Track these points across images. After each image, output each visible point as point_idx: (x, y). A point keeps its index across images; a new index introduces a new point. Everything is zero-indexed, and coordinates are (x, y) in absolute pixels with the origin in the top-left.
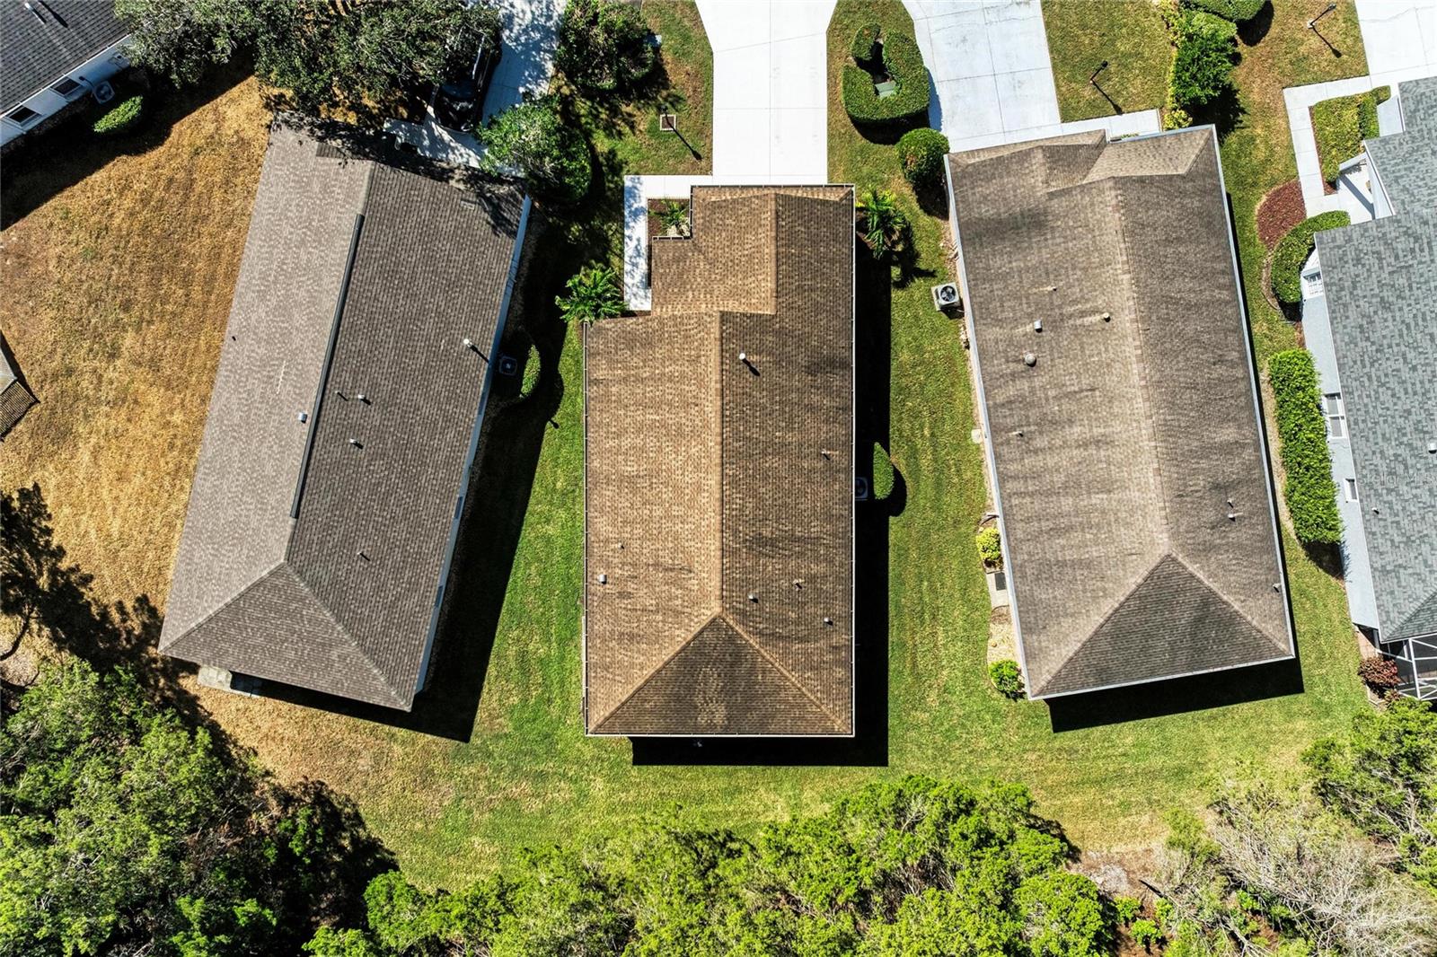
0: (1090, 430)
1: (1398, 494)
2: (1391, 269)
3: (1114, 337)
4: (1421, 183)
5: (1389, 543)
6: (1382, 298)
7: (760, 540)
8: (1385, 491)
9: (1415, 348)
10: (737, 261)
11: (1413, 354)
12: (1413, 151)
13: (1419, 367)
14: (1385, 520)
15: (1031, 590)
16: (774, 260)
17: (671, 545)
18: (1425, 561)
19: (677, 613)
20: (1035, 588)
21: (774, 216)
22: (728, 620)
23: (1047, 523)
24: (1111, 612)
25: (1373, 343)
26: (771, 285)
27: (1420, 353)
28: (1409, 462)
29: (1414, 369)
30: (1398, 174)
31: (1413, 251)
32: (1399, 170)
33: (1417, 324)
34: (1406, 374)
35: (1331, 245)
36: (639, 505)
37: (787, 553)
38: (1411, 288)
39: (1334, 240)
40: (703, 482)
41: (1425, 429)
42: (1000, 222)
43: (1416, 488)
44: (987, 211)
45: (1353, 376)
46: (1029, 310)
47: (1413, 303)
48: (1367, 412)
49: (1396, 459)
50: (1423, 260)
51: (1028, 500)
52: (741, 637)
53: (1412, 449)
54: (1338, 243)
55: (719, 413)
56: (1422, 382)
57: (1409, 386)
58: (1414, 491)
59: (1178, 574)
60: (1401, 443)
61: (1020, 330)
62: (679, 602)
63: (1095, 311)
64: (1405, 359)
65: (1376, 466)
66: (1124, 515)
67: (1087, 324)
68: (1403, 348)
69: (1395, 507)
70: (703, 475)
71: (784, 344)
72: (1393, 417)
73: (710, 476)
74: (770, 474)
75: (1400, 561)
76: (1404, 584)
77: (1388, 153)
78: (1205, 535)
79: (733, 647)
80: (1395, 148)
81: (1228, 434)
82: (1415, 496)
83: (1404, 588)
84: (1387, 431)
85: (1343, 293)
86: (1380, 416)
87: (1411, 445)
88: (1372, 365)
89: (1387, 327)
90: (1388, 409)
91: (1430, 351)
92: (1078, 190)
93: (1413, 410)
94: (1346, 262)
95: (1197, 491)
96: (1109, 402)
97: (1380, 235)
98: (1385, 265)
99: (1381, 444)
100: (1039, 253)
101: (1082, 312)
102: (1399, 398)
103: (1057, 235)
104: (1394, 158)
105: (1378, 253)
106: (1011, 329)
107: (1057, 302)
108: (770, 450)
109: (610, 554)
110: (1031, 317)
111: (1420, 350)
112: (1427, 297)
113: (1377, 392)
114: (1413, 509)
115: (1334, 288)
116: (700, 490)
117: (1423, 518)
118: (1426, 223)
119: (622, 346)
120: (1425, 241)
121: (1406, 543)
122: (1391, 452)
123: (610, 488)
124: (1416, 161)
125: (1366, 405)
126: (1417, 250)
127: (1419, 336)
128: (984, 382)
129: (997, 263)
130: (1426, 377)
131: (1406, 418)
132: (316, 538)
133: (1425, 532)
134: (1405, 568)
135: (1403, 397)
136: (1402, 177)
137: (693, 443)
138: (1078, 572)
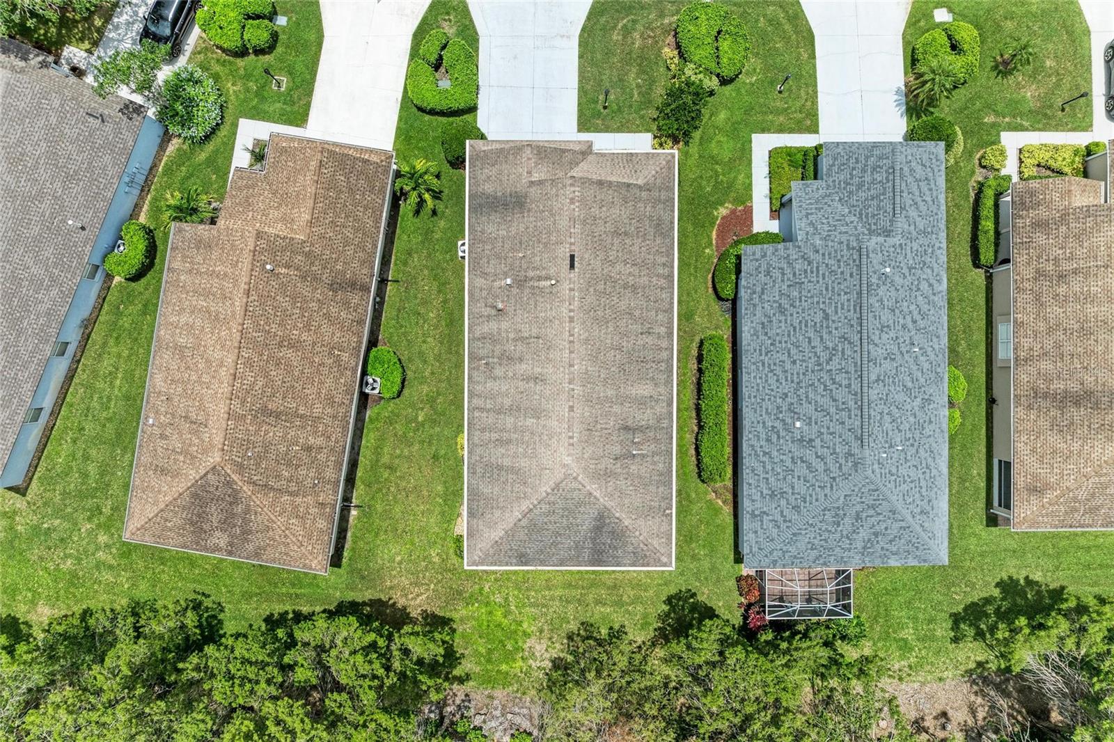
0: (532, 369)
1: (770, 457)
2: (789, 283)
3: (557, 300)
4: (825, 221)
5: (759, 493)
6: (780, 304)
7: (265, 411)
8: (762, 453)
9: (797, 347)
10: (289, 195)
11: (795, 351)
12: (826, 196)
13: (798, 362)
14: (759, 475)
15: (477, 484)
16: (313, 197)
17: (197, 404)
18: (782, 512)
19: (193, 457)
20: (481, 483)
21: (318, 165)
22: (225, 468)
23: (495, 435)
24: (527, 511)
25: (769, 338)
26: (307, 217)
27: (800, 351)
28: (781, 434)
29: (794, 362)
30: (809, 211)
31: (806, 271)
32: (811, 209)
33: (801, 329)
34: (788, 366)
35: (751, 258)
36: (183, 369)
37: (288, 425)
38: (800, 301)
39: (754, 254)
40: (225, 359)
41: (796, 410)
42: (496, 198)
43: (783, 454)
44: (488, 188)
45: (752, 360)
46: (505, 269)
47: (800, 312)
48: (758, 390)
49: (773, 430)
50: (812, 280)
51: (485, 414)
52: (236, 483)
53: (785, 424)
54: (757, 257)
55: (243, 308)
56: (798, 374)
57: (789, 375)
58: (782, 457)
59: (580, 490)
60: (778, 418)
61: (497, 284)
62: (195, 449)
63: (548, 278)
64: (789, 354)
65: (759, 432)
66: (546, 437)
67: (541, 286)
68: (789, 346)
69: (767, 467)
70: (225, 354)
71: (312, 264)
72: (775, 397)
73: (230, 356)
74: (283, 362)
75: (765, 509)
76: (765, 527)
77: (806, 194)
78: (607, 463)
79: (231, 490)
80: (813, 191)
81: (644, 390)
82: (782, 461)
83: (765, 530)
84: (770, 407)
85: (754, 296)
86: (767, 394)
87: (783, 420)
88: (766, 355)
89: (780, 327)
90: (772, 390)
91: (807, 351)
92: (550, 182)
93: (789, 394)
94: (760, 272)
95: (606, 429)
96: (548, 349)
97: (786, 255)
98: (786, 279)
99: (764, 416)
100: (519, 225)
101: (539, 277)
102: (781, 383)
103: (531, 214)
104: (810, 199)
105: (782, 269)
106: (492, 281)
107: (524, 266)
108: (286, 344)
109: (160, 403)
110: (506, 275)
111: (801, 349)
112: (810, 309)
113: (767, 376)
114: (779, 470)
115: (749, 291)
116: (221, 365)
117: (785, 479)
118: (817, 252)
119: (193, 246)
120: (815, 265)
121: (771, 496)
122: (770, 424)
123: (168, 353)
124: (826, 203)
125: (758, 385)
126: (809, 271)
127: (801, 338)
128: (469, 319)
129: (490, 229)
130: (801, 371)
131: (784, 399)
133: (785, 490)
134: (768, 515)
135: (784, 384)
136: (812, 214)
137: (224, 328)
138: (510, 476)
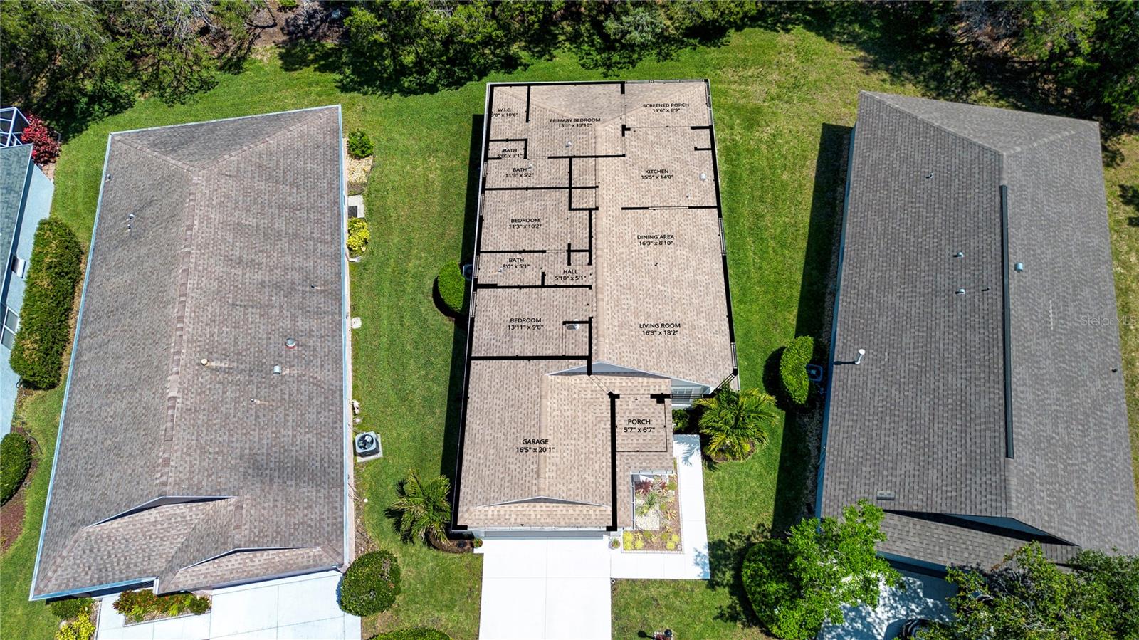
0: (245, 273)
3: (202, 343)
42: (298, 478)
46: (283, 386)
67: (226, 361)
101: (229, 372)
107: (252, 387)
128: (341, 336)
129: (308, 438)
132: (977, 176)
